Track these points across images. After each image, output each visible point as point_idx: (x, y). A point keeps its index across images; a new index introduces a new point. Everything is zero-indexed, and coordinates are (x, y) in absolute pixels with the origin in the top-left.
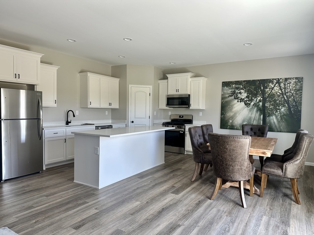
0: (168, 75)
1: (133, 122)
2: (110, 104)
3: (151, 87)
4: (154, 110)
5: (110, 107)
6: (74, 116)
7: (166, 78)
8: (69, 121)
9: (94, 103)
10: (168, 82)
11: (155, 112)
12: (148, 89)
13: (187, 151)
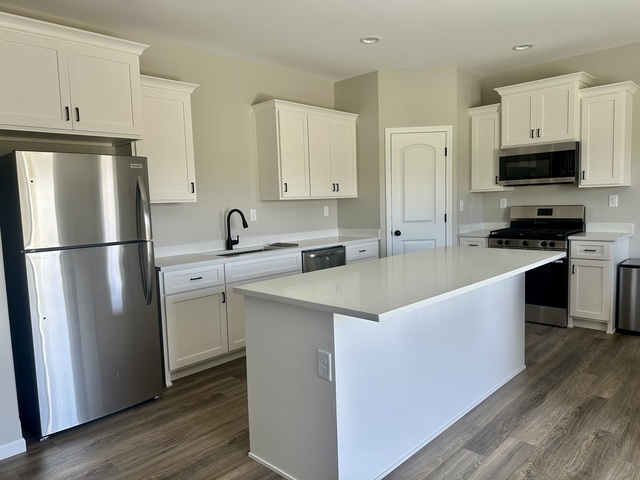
0: (501, 91)
1: (398, 233)
2: (336, 187)
3: (449, 129)
4: (457, 198)
5: (337, 195)
6: (245, 225)
7: (496, 99)
8: (234, 238)
9: (296, 185)
10: (500, 111)
11: (462, 203)
12: (442, 135)
13: (575, 319)
